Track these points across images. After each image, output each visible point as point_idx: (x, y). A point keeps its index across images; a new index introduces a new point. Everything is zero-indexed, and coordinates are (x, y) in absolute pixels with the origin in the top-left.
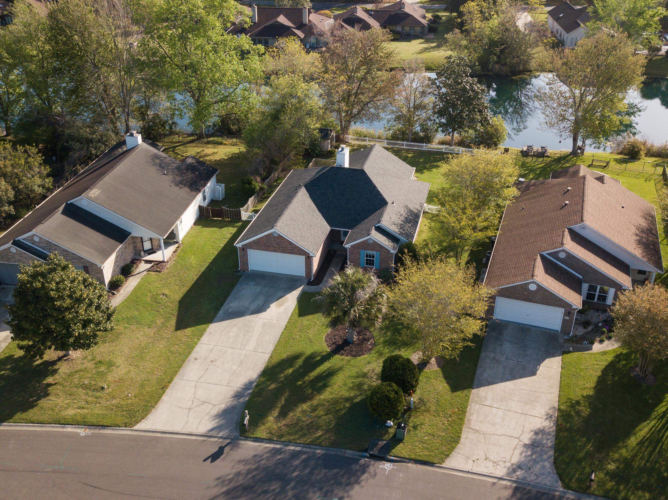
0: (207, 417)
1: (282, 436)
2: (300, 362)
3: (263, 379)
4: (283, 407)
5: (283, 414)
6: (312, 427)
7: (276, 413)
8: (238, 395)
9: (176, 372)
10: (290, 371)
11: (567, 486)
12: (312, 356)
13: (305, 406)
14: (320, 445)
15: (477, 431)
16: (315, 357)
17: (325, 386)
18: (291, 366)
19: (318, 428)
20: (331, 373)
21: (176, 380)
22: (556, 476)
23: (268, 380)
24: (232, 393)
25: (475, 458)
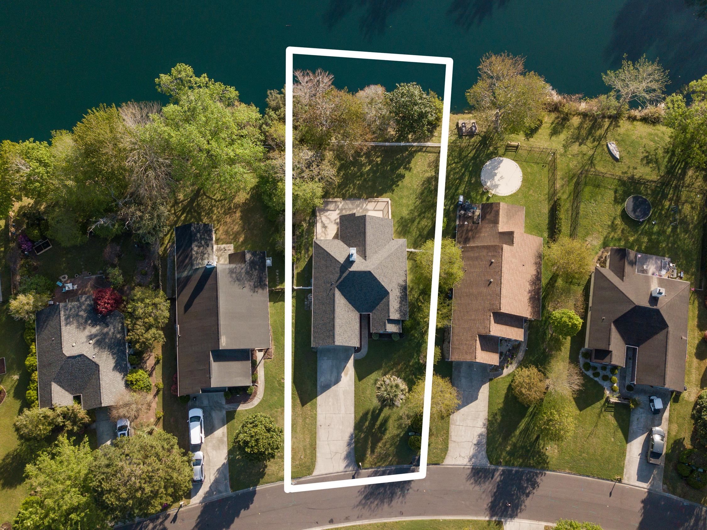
0: (341, 461)
1: (376, 464)
2: (369, 416)
3: (357, 432)
4: (371, 447)
5: (373, 452)
6: (387, 455)
7: (369, 452)
8: (349, 444)
9: (315, 437)
10: (367, 423)
11: (491, 463)
12: (374, 411)
13: (380, 444)
14: (392, 465)
15: (455, 442)
16: (375, 412)
17: (386, 430)
18: (366, 420)
19: (389, 455)
20: (386, 421)
21: (317, 442)
22: (487, 460)
23: (359, 432)
24: (346, 444)
25: (455, 457)
